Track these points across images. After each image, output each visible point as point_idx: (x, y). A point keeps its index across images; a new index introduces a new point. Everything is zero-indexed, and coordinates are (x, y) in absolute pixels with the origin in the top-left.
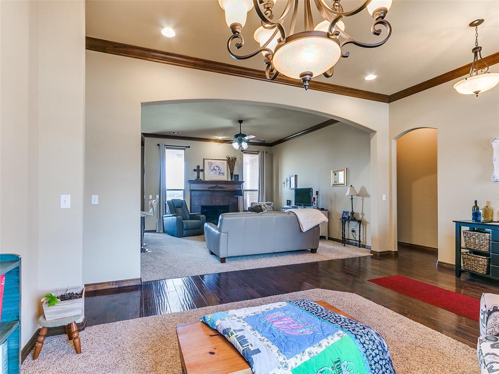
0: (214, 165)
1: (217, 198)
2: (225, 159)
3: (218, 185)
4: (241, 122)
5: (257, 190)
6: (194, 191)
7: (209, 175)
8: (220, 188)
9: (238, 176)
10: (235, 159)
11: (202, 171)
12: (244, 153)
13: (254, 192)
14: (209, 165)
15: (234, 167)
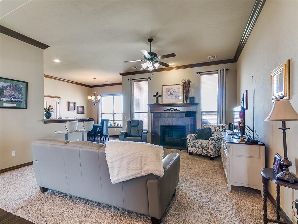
0: (171, 90)
1: (174, 119)
2: (181, 83)
3: (173, 108)
4: (150, 40)
5: (216, 111)
6: (154, 113)
7: (166, 99)
8: (175, 110)
9: (193, 98)
10: (189, 82)
11: (160, 96)
12: (201, 75)
13: (213, 114)
14: (167, 90)
15: (188, 89)
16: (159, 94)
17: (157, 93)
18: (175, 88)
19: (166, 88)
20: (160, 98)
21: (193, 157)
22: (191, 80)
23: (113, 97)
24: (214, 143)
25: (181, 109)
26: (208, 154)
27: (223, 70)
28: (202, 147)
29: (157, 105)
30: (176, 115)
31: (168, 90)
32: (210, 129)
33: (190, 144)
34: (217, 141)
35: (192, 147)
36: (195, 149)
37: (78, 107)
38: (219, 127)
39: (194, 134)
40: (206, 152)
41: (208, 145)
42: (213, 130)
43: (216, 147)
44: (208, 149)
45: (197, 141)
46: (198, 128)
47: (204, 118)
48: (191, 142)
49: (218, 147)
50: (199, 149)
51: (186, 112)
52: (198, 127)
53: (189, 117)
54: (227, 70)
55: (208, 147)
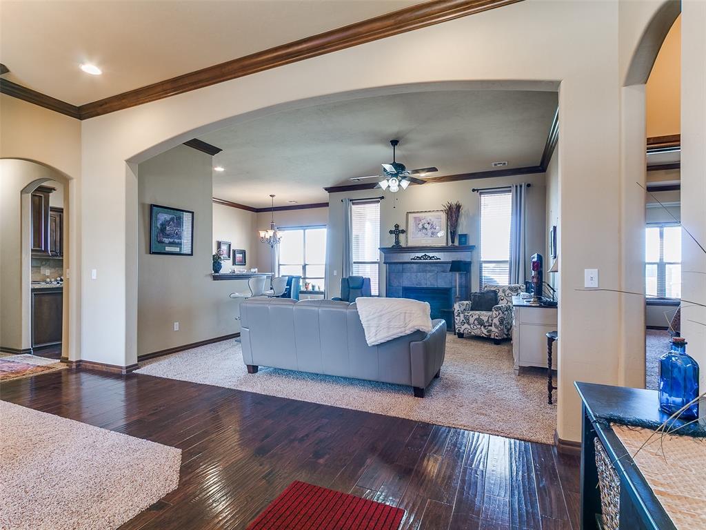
0: (423, 221)
1: (429, 275)
2: (443, 208)
3: (427, 254)
4: (394, 143)
5: (507, 261)
6: (390, 263)
7: (414, 238)
8: (430, 259)
9: (465, 236)
10: (458, 207)
11: (403, 232)
12: (481, 193)
13: (502, 265)
14: (415, 221)
15: (457, 220)
16: (400, 229)
17: (397, 226)
18: (430, 218)
19: (415, 218)
20: (402, 237)
21: (465, 341)
22: (461, 203)
23: (303, 231)
24: (501, 315)
25: (442, 257)
26: (490, 335)
27: (521, 186)
28: (481, 323)
29: (398, 248)
30: (433, 268)
31: (417, 220)
32: (495, 293)
33: (458, 320)
34: (506, 313)
35: (463, 323)
36: (469, 327)
37: (234, 251)
38: (511, 289)
39: (467, 302)
40: (487, 332)
41: (490, 319)
42: (501, 294)
43: (505, 322)
44: (491, 326)
45: (471, 312)
46: (473, 291)
47: (485, 274)
48: (462, 315)
49: (508, 323)
50: (475, 327)
51: (453, 261)
52: (475, 289)
53: (458, 271)
54: (529, 185)
55: (490, 321)
